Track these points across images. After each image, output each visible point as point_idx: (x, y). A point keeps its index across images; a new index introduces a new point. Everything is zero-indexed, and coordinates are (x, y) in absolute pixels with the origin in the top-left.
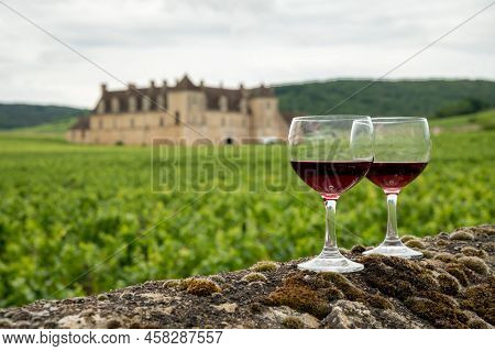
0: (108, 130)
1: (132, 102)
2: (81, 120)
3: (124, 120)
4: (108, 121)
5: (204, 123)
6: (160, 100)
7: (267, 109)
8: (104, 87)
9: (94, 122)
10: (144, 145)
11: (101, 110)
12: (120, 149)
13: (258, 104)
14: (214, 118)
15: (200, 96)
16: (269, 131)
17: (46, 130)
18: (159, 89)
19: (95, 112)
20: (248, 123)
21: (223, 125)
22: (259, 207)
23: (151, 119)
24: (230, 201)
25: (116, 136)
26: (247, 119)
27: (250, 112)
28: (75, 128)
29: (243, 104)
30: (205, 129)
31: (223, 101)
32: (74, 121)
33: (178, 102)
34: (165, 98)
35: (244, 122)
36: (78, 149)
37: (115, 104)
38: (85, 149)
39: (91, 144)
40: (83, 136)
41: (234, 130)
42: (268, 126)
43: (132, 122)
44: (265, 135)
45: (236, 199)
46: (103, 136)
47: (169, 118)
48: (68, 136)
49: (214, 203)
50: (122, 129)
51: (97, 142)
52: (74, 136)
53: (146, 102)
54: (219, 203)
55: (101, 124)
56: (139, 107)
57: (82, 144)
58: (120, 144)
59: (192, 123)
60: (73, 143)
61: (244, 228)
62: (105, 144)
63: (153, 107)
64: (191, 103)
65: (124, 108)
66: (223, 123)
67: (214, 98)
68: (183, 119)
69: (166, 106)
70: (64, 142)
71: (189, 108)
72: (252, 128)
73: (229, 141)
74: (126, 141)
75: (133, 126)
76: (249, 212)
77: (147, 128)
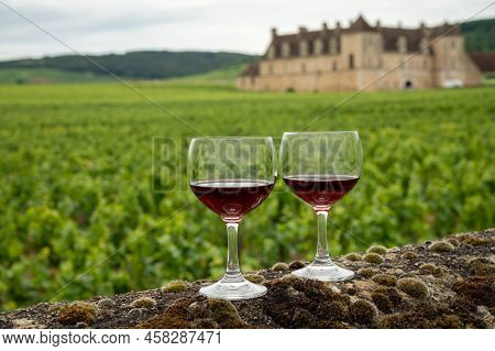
0: (279, 76)
1: (304, 46)
2: (250, 66)
3: (295, 65)
4: (279, 66)
5: (380, 66)
6: (333, 43)
7: (452, 48)
8: (274, 31)
9: (264, 68)
10: (316, 91)
11: (271, 55)
12: (291, 96)
13: (441, 44)
14: (392, 60)
15: (376, 38)
16: (453, 73)
17: (216, 78)
18: (332, 31)
19: (264, 58)
20: (429, 65)
21: (402, 68)
23: (323, 63)
25: (287, 82)
26: (429, 60)
27: (432, 52)
28: (244, 74)
29: (424, 44)
30: (382, 73)
31: (402, 42)
32: (244, 67)
33: (352, 44)
34: (338, 40)
35: (425, 63)
36: (248, 96)
37: (286, 48)
38: (256, 96)
39: (261, 92)
40: (253, 82)
41: (414, 72)
42: (453, 67)
43: (304, 67)
44: (448, 78)
46: (273, 83)
47: (343, 61)
48: (238, 83)
50: (293, 75)
51: (267, 89)
52: (243, 83)
53: (318, 45)
55: (271, 69)
56: (311, 51)
57: (251, 91)
58: (291, 90)
59: (366, 67)
60: (242, 91)
62: (276, 91)
63: (326, 51)
64: (366, 45)
65: (295, 52)
66: (402, 66)
67: (392, 39)
68: (358, 62)
69: (339, 50)
70: (232, 89)
71: (364, 51)
72: (434, 70)
73: (408, 84)
74: (296, 87)
75: (304, 72)
77: (319, 73)
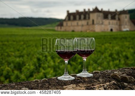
0: (69, 26)
1: (78, 17)
2: (60, 23)
3: (75, 23)
4: (69, 23)
5: (102, 24)
6: (87, 16)
7: (126, 18)
8: (68, 11)
9: (65, 24)
10: (81, 31)
11: (67, 19)
12: (73, 33)
13: (123, 16)
14: (106, 22)
15: (101, 14)
16: (126, 26)
18: (87, 12)
19: (65, 20)
20: (118, 24)
22: (124, 54)
23: (84, 22)
24: (114, 52)
25: (72, 28)
26: (118, 22)
27: (119, 19)
28: (58, 26)
29: (117, 17)
30: (103, 26)
31: (110, 16)
32: (58, 23)
33: (93, 16)
34: (89, 15)
35: (117, 23)
36: (59, 33)
37: (72, 17)
38: (62, 33)
39: (63, 31)
40: (61, 28)
41: (114, 26)
42: (126, 24)
43: (78, 23)
44: (124, 28)
45: (115, 50)
46: (68, 29)
47: (90, 22)
48: (56, 28)
49: (108, 52)
50: (74, 26)
51: (66, 31)
52: (58, 28)
53: (82, 17)
54: (110, 52)
55: (67, 24)
56: (80, 19)
57: (60, 31)
58: (73, 31)
59: (98, 24)
60: (58, 31)
61: (120, 61)
62: (68, 31)
63: (85, 18)
64: (98, 16)
65: (75, 19)
66: (109, 24)
67: (106, 15)
68: (95, 22)
69: (89, 18)
70: (54, 30)
71: (97, 18)
72: (120, 25)
73: (112, 30)
74: (75, 30)
75: (78, 25)
76: (121, 55)
77: (83, 26)
